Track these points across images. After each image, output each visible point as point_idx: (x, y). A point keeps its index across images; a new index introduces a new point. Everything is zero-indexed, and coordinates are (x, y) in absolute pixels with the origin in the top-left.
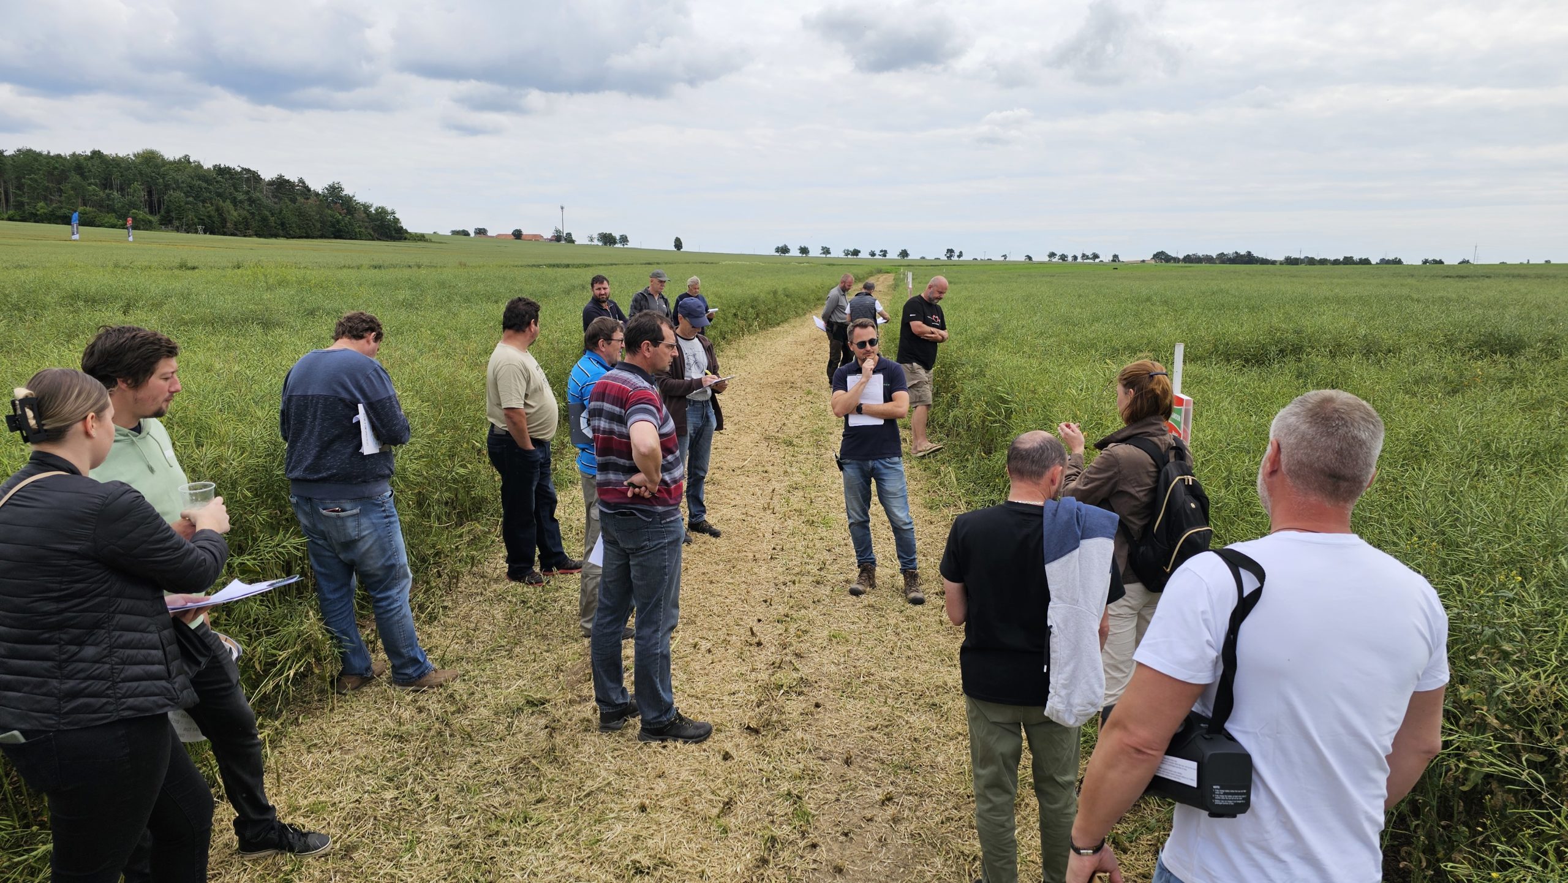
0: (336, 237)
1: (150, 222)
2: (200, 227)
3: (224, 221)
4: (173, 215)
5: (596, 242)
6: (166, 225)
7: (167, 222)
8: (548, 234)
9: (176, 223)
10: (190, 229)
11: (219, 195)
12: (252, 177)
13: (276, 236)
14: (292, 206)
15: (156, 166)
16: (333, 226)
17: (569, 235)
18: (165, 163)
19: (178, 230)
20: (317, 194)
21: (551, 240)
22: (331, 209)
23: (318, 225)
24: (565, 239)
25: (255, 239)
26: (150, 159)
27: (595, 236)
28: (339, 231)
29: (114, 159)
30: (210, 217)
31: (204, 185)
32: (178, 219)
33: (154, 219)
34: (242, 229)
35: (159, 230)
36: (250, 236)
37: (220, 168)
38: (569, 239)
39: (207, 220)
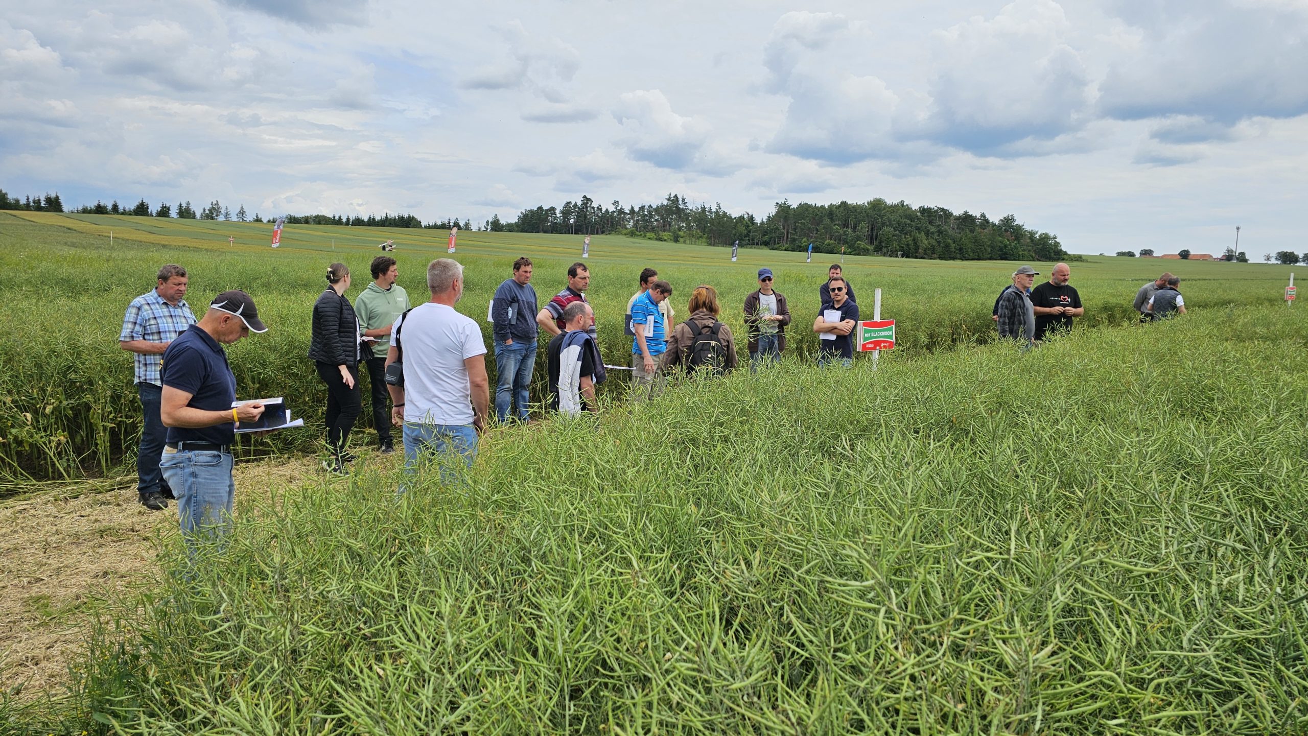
0: (1002, 259)
1: (868, 250)
2: (899, 253)
3: (917, 248)
4: (883, 244)
5: (1273, 261)
6: (877, 251)
7: (878, 250)
8: (1219, 253)
9: (884, 250)
10: (893, 254)
11: (918, 229)
12: (946, 214)
13: (954, 259)
14: (970, 235)
15: (880, 210)
16: (1001, 250)
17: (1243, 254)
18: (886, 206)
19: (884, 255)
20: (994, 225)
21: (1221, 259)
22: (1002, 237)
23: (989, 250)
24: (1237, 259)
25: (938, 261)
26: (877, 205)
27: (1274, 254)
28: (1006, 253)
29: (854, 207)
30: (908, 245)
31: (909, 222)
32: (887, 247)
33: (871, 248)
34: (929, 254)
35: (873, 255)
36: (935, 259)
37: (924, 209)
38: (1242, 258)
39: (905, 247)
